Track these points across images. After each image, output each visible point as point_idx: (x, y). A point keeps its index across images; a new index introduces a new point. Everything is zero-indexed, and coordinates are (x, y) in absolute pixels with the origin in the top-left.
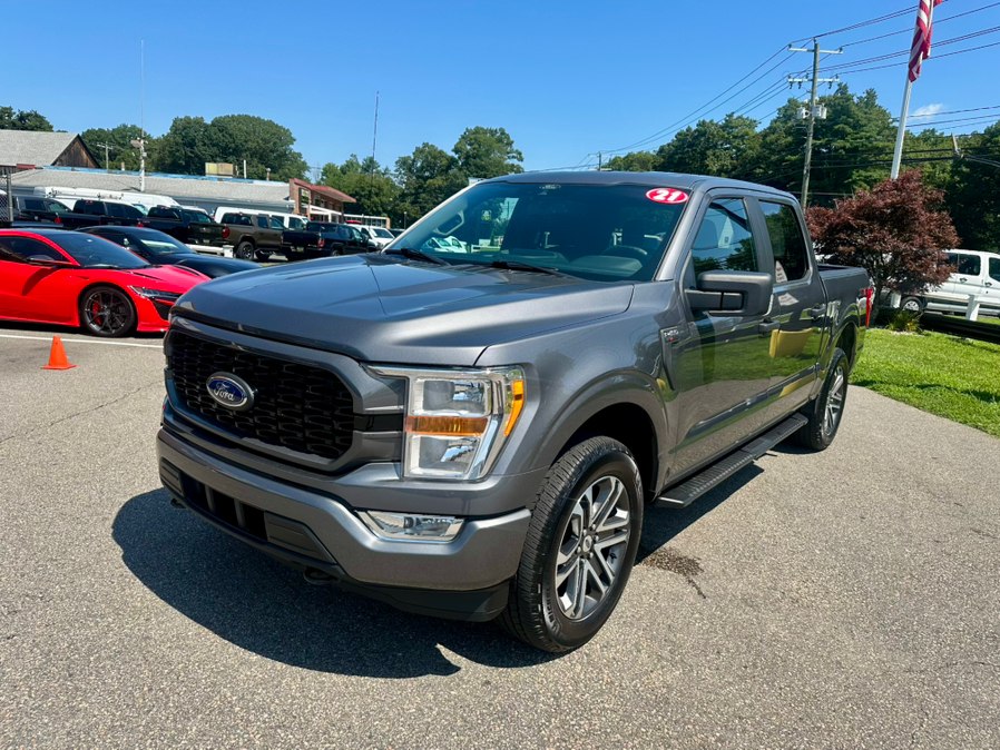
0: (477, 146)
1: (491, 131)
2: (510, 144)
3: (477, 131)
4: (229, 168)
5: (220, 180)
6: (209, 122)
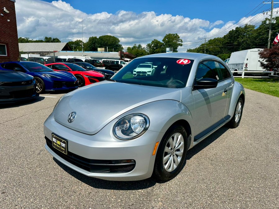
0: (169, 39)
1: (173, 35)
2: (179, 37)
3: (170, 35)
4: (103, 49)
5: (101, 52)
6: (98, 38)
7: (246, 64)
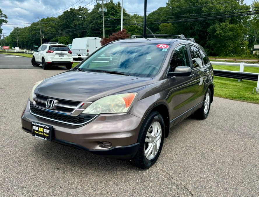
2: (1, 12)
7: (88, 50)
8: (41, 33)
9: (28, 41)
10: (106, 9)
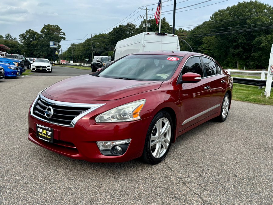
1: (53, 26)
2: (61, 30)
8: (92, 48)
9: (82, 55)
10: (150, 25)
